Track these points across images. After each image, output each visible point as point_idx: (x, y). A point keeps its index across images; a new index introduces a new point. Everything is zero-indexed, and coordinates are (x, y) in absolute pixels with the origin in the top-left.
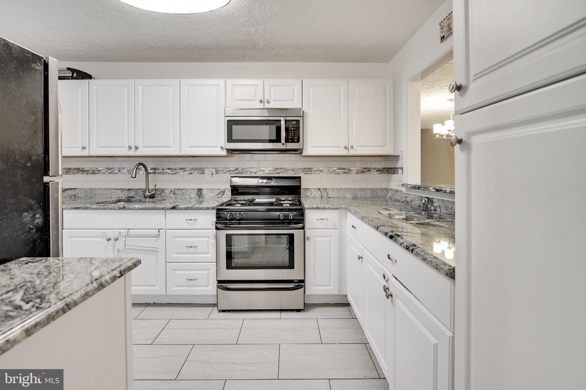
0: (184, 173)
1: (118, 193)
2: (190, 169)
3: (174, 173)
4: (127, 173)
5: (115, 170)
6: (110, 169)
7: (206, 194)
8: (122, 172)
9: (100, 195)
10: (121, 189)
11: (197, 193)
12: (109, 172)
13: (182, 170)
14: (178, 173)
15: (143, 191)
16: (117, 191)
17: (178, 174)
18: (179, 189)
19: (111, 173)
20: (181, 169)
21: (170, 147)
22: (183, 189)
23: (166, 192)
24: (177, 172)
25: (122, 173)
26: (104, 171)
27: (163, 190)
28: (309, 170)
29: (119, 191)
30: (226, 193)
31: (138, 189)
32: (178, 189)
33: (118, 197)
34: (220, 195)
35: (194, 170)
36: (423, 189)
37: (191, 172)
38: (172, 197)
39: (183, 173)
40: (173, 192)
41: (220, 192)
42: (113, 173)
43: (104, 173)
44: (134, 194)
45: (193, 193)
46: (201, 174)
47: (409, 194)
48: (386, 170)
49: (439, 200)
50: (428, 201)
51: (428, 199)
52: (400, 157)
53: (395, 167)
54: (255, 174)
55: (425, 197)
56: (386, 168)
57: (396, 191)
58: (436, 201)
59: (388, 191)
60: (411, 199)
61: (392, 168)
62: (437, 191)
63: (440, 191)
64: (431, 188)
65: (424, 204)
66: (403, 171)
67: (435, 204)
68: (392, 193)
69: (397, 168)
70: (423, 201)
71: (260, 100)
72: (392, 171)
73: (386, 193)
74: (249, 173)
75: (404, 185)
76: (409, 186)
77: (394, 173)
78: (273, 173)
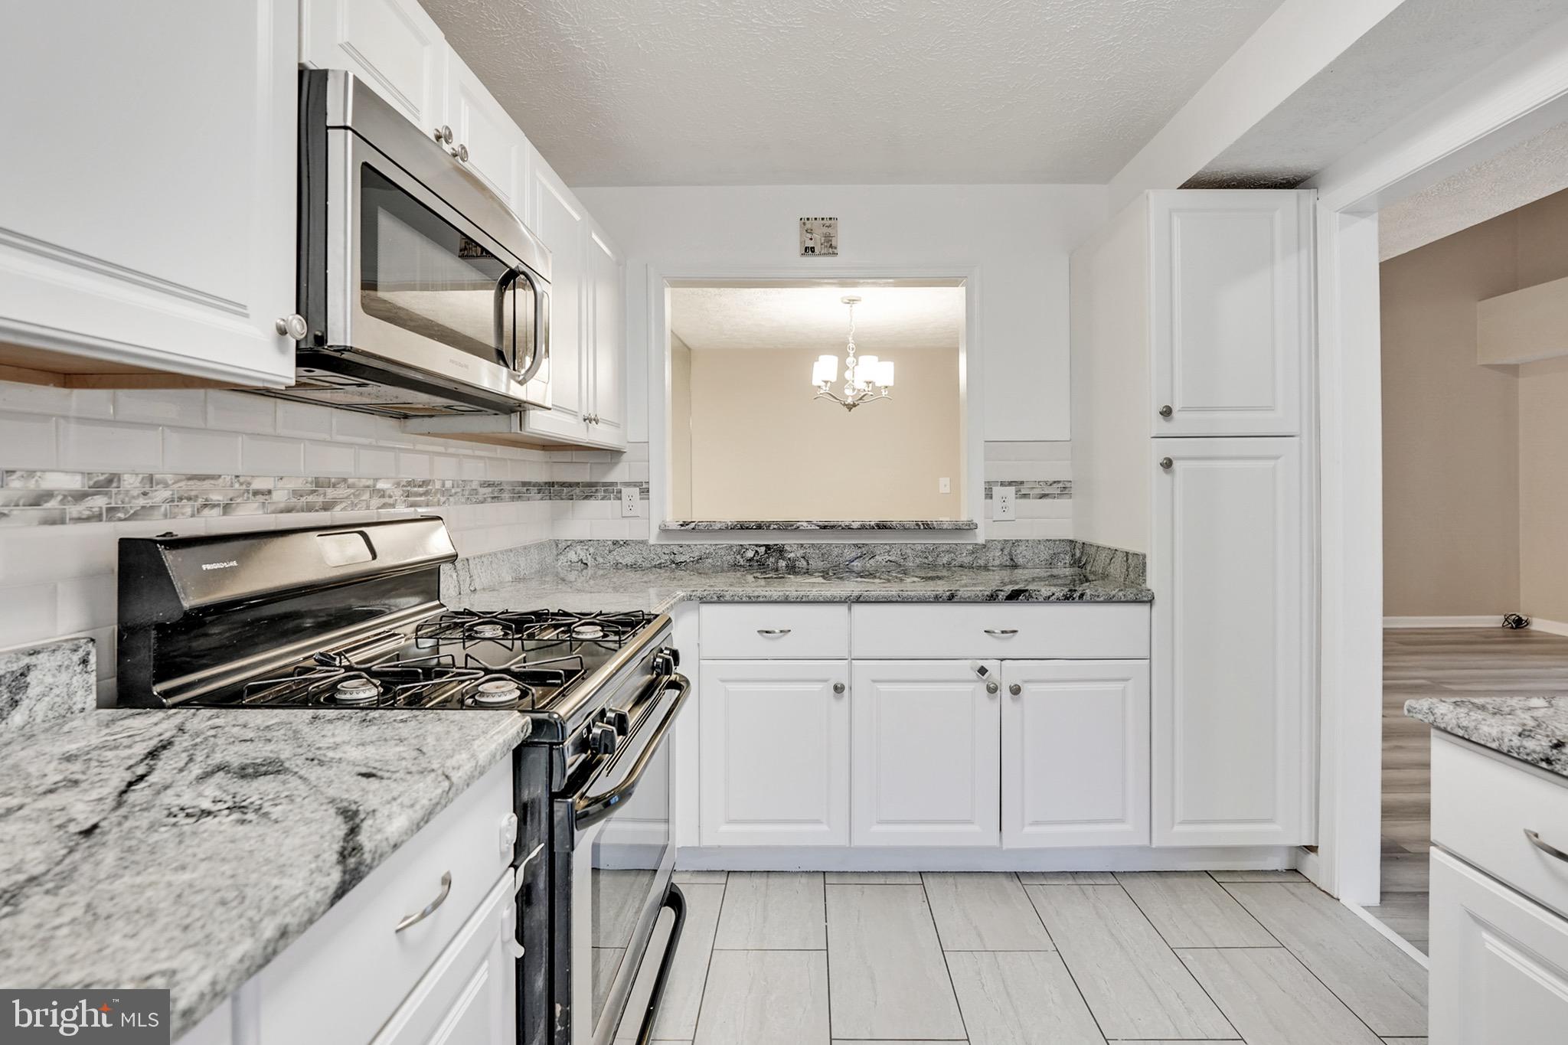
28: (421, 490)
36: (774, 529)
47: (689, 546)
48: (551, 489)
49: (802, 545)
50: (766, 552)
51: (768, 547)
52: (624, 456)
53: (593, 480)
54: (225, 513)
55: (756, 545)
56: (552, 484)
57: (615, 543)
58: (795, 547)
59: (561, 547)
60: (696, 554)
61: (577, 484)
62: (825, 527)
63: (833, 527)
64: (805, 524)
65: (751, 560)
66: (645, 492)
67: (792, 555)
68: (592, 550)
69: (605, 484)
70: (750, 554)
71: (443, 132)
72: (577, 490)
73: (555, 552)
74: (188, 511)
75: (692, 525)
76: (718, 526)
77: (587, 498)
78: (310, 508)
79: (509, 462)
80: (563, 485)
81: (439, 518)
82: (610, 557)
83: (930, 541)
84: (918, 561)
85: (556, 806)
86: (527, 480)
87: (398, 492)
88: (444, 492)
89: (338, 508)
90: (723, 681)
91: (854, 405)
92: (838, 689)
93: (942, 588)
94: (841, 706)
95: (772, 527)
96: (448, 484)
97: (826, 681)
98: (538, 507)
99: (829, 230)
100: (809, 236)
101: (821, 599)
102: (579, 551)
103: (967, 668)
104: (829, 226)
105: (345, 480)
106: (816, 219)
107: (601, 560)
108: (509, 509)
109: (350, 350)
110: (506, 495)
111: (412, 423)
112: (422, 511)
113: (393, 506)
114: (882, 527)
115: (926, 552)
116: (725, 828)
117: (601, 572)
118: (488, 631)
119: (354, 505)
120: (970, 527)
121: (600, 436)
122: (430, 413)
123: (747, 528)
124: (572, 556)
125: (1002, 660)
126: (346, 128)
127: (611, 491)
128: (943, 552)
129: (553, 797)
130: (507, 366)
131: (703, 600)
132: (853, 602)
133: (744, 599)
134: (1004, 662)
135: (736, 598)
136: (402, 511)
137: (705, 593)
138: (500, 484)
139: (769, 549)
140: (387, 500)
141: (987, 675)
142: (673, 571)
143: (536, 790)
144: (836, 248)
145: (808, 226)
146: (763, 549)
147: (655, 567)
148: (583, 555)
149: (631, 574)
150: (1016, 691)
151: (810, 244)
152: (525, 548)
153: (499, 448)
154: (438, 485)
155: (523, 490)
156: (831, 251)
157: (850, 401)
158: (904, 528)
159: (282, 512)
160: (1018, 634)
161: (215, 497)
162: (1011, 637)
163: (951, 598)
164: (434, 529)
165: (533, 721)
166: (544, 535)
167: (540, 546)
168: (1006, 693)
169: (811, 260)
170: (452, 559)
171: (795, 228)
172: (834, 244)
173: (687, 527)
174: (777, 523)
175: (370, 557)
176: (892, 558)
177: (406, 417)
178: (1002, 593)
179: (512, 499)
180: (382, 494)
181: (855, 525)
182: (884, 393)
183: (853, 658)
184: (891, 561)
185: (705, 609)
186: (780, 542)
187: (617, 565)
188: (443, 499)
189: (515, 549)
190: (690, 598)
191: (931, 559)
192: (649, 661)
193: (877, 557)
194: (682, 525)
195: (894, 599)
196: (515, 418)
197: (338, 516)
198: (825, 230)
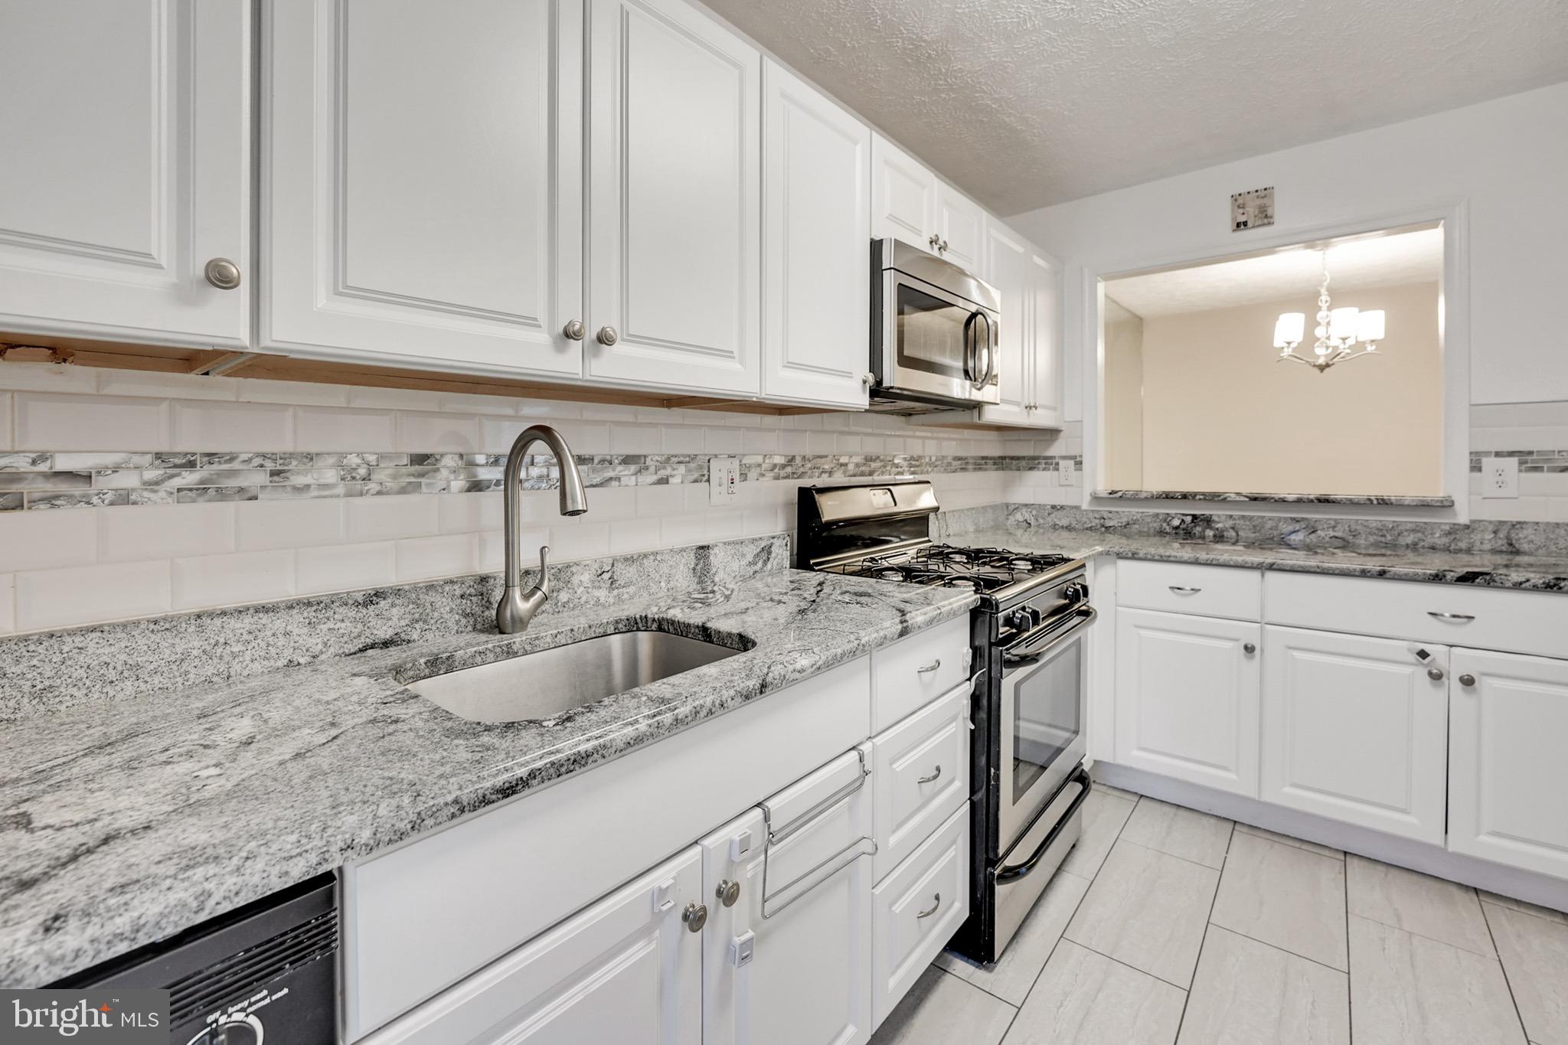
0: (641, 478)
1: (287, 634)
2: (659, 459)
3: (597, 480)
4: (340, 490)
5: (233, 473)
6: (191, 465)
7: (721, 566)
8: (299, 480)
9: (112, 675)
10: (309, 604)
11: (692, 566)
12: (177, 482)
13: (633, 468)
14: (618, 479)
15: (458, 593)
16: (278, 623)
17: (617, 483)
18: (630, 560)
19: (200, 490)
20: (627, 460)
21: (728, 354)
22: (645, 556)
23: (575, 580)
24: (611, 474)
25: (297, 489)
26: (128, 480)
27: (563, 573)
28: (918, 462)
29: (295, 622)
30: (773, 555)
31: (430, 587)
32: (626, 559)
33: (283, 662)
34: (760, 564)
35: (675, 466)
36: (1201, 499)
37: (662, 473)
38: (602, 600)
39: (634, 478)
40: (606, 576)
41: (758, 550)
42: (222, 495)
43: (123, 498)
44: (403, 623)
45: (682, 567)
46: (695, 481)
47: (1117, 512)
48: (1002, 463)
49: (1231, 516)
50: (1192, 522)
51: (1194, 517)
52: (1062, 434)
53: (1037, 454)
54: (830, 476)
55: (1183, 515)
56: (1003, 458)
57: (1054, 507)
58: (1223, 518)
59: (1010, 509)
60: (1124, 520)
61: (1023, 458)
62: (1255, 499)
63: (1264, 499)
64: (1233, 495)
65: (1177, 528)
66: (1079, 464)
67: (1219, 526)
68: (1034, 513)
69: (1046, 458)
70: (1176, 522)
71: (934, 238)
72: (1023, 463)
73: (1006, 513)
74: (817, 474)
75: (1120, 494)
76: (1144, 495)
77: (1031, 469)
78: (862, 474)
79: (972, 442)
80: (1013, 458)
81: (928, 482)
82: (1049, 519)
83: (1389, 519)
84: (1372, 539)
85: (993, 649)
86: (983, 455)
87: (905, 464)
88: (930, 464)
89: (876, 474)
90: (1136, 626)
91: (1328, 365)
92: (1249, 649)
93: (1373, 564)
94: (1252, 666)
95: (1198, 497)
96: (933, 459)
97: (1237, 640)
98: (992, 476)
99: (1265, 201)
100: (1241, 211)
101: (1232, 563)
102: (1024, 513)
103: (1404, 650)
104: (1265, 196)
105: (879, 457)
106: (1249, 193)
107: (1041, 521)
108: (972, 477)
109: (892, 388)
110: (970, 467)
111: (914, 418)
112: (919, 478)
113: (902, 473)
114: (1324, 501)
115: (1382, 530)
116: (1136, 753)
117: (1041, 531)
118: (958, 558)
119: (883, 473)
120: (1446, 505)
121: (1041, 419)
122: (924, 412)
123: (1172, 498)
124: (1019, 517)
125: (1451, 646)
126: (891, 268)
127: (1051, 464)
128: (1406, 530)
129: (991, 644)
130: (971, 379)
131: (1120, 556)
132: (1267, 569)
133: (1156, 558)
134: (1453, 649)
135: (1149, 557)
136: (908, 477)
137: (1121, 550)
138: (966, 458)
139: (1196, 518)
140: (900, 469)
141: (1428, 660)
142: (1102, 533)
143: (982, 641)
144: (1271, 217)
145: (1240, 201)
146: (1189, 519)
147: (1087, 529)
148: (1027, 516)
149: (1065, 534)
150: (1468, 682)
151: (1242, 219)
152: (983, 508)
153: (966, 431)
154: (927, 460)
155: (982, 463)
156: (1266, 221)
157: (1322, 361)
158: (1352, 504)
159: (852, 476)
160: (1473, 623)
161: (826, 467)
162: (1464, 624)
163: (1382, 575)
164: (926, 490)
165: (981, 598)
166: (999, 499)
167: (994, 507)
168: (1456, 685)
169: (1244, 234)
170: (936, 509)
171: (1227, 205)
172: (1269, 213)
173: (1116, 497)
174: (1203, 494)
175: (893, 504)
176: (1336, 534)
177: (910, 415)
178: (1452, 574)
179: (975, 469)
180: (897, 466)
181: (1291, 497)
182: (1370, 348)
183: (1266, 621)
184: (1336, 537)
185: (1121, 563)
186: (1207, 512)
187: (1055, 527)
188: (930, 469)
189: (977, 508)
190: (1108, 553)
191: (1389, 538)
192: (1062, 588)
193: (1319, 532)
194: (1110, 494)
195: (1312, 570)
196: (976, 412)
197: (877, 478)
198: (1259, 202)
